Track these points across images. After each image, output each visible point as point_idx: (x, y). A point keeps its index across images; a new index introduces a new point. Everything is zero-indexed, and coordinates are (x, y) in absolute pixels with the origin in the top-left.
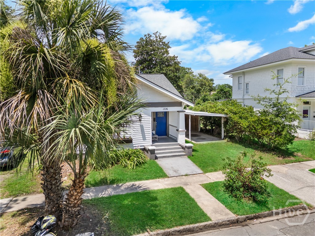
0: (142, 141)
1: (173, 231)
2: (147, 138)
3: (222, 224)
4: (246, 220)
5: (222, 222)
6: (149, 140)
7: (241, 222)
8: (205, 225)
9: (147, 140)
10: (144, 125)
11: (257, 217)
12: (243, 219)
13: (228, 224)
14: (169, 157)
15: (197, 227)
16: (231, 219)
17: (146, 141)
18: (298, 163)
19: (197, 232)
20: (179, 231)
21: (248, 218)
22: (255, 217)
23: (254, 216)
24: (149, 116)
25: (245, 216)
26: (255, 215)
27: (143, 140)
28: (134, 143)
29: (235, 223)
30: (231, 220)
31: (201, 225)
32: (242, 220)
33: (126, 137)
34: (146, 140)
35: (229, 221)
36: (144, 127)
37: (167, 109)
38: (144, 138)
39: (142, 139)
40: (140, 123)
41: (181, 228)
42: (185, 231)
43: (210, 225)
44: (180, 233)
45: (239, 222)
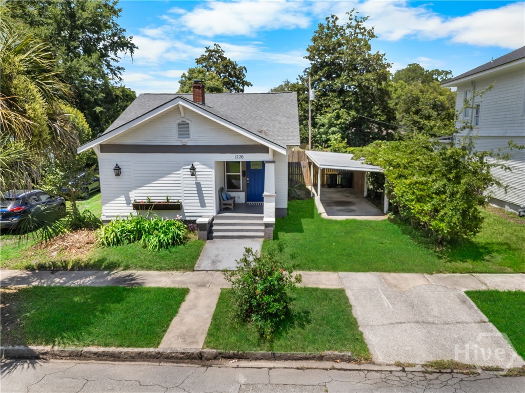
0: (200, 208)
1: (86, 352)
2: (207, 205)
3: (171, 355)
4: (218, 357)
5: (171, 353)
6: (212, 208)
7: (208, 359)
8: (140, 353)
9: (207, 208)
10: (201, 183)
11: (240, 357)
12: (212, 354)
13: (181, 358)
14: (232, 237)
15: (126, 353)
16: (189, 351)
17: (205, 208)
18: (467, 274)
19: (125, 360)
20: (95, 354)
21: (222, 355)
22: (237, 355)
23: (234, 354)
24: (211, 168)
25: (215, 351)
26: (236, 352)
27: (201, 206)
28: (185, 211)
29: (195, 359)
30: (188, 353)
31: (133, 351)
32: (209, 357)
33: (170, 201)
34: (206, 206)
35: (183, 353)
36: (202, 186)
37: (242, 157)
38: (203, 205)
39: (199, 204)
40: (194, 179)
41: (101, 349)
42: (107, 356)
43: (149, 354)
44: (98, 357)
45: (203, 359)
